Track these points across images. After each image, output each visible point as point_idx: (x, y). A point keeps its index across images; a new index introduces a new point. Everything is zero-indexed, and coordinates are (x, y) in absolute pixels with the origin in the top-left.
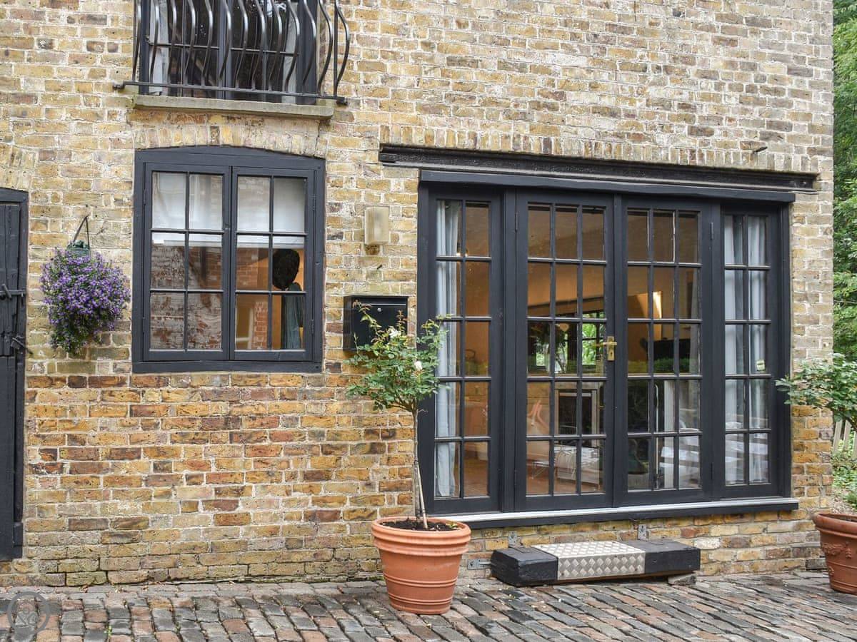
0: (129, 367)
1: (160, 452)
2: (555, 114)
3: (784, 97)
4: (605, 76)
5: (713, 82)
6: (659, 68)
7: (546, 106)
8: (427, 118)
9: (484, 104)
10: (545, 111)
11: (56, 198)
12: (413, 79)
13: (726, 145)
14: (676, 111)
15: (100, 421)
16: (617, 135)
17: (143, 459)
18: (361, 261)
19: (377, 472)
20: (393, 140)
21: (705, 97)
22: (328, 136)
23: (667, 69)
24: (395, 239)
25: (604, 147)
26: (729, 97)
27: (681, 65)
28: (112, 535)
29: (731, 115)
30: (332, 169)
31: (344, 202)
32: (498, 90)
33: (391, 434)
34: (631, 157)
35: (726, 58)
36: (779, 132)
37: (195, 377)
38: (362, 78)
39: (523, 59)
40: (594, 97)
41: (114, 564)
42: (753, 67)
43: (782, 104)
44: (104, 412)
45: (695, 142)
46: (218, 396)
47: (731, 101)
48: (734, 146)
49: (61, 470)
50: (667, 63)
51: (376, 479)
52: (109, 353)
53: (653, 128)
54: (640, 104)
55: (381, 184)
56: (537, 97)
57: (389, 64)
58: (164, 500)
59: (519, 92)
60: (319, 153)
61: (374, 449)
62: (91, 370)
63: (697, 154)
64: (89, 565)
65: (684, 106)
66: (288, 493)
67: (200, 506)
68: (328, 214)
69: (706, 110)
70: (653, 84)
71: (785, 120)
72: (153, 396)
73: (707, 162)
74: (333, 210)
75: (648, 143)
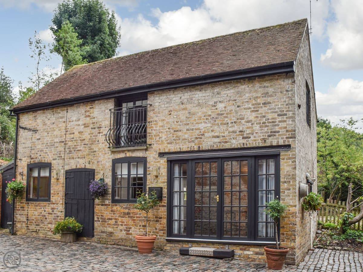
0: (111, 202)
1: (116, 219)
2: (202, 139)
3: (276, 123)
4: (216, 128)
5: (250, 123)
6: (232, 123)
7: (199, 138)
8: (169, 145)
9: (183, 140)
10: (199, 139)
11: (99, 170)
12: (166, 137)
13: (255, 140)
14: (238, 133)
15: (106, 212)
16: (219, 142)
17: (113, 220)
18: (154, 179)
19: (158, 226)
20: (161, 152)
21: (248, 128)
22: (147, 152)
23: (235, 122)
24: (162, 174)
25: (215, 146)
26: (256, 127)
27: (240, 120)
28: (108, 235)
29: (257, 131)
30: (148, 160)
31: (151, 167)
32: (186, 136)
33: (161, 218)
34: (224, 148)
35: (255, 116)
36: (274, 134)
37: (122, 204)
38: (155, 139)
39: (193, 127)
40: (213, 134)
41: (108, 240)
42: (264, 117)
43: (275, 125)
44: (107, 211)
45: (244, 141)
46: (126, 208)
47: (257, 127)
48: (258, 140)
49: (100, 222)
50: (235, 121)
51: (158, 228)
52: (108, 199)
53: (231, 139)
54: (226, 133)
55: (158, 162)
56: (196, 136)
57: (160, 134)
58: (117, 229)
59: (192, 136)
60: (145, 156)
61: (157, 221)
62: (105, 203)
63: (245, 144)
64: (104, 240)
65: (241, 131)
66: (139, 229)
67: (123, 231)
68: (148, 169)
69: (248, 131)
70: (231, 127)
71: (277, 130)
72: (115, 208)
73: (248, 146)
74: (148, 168)
75: (229, 143)
